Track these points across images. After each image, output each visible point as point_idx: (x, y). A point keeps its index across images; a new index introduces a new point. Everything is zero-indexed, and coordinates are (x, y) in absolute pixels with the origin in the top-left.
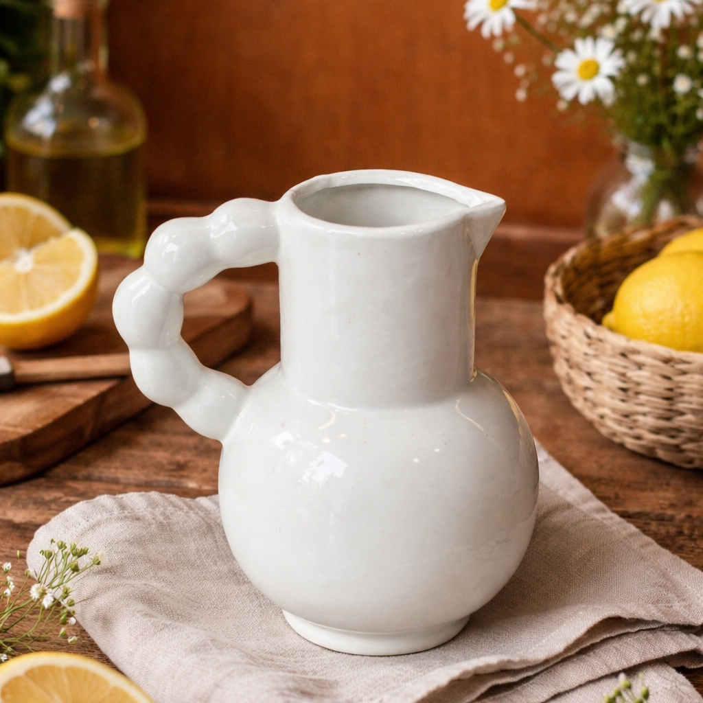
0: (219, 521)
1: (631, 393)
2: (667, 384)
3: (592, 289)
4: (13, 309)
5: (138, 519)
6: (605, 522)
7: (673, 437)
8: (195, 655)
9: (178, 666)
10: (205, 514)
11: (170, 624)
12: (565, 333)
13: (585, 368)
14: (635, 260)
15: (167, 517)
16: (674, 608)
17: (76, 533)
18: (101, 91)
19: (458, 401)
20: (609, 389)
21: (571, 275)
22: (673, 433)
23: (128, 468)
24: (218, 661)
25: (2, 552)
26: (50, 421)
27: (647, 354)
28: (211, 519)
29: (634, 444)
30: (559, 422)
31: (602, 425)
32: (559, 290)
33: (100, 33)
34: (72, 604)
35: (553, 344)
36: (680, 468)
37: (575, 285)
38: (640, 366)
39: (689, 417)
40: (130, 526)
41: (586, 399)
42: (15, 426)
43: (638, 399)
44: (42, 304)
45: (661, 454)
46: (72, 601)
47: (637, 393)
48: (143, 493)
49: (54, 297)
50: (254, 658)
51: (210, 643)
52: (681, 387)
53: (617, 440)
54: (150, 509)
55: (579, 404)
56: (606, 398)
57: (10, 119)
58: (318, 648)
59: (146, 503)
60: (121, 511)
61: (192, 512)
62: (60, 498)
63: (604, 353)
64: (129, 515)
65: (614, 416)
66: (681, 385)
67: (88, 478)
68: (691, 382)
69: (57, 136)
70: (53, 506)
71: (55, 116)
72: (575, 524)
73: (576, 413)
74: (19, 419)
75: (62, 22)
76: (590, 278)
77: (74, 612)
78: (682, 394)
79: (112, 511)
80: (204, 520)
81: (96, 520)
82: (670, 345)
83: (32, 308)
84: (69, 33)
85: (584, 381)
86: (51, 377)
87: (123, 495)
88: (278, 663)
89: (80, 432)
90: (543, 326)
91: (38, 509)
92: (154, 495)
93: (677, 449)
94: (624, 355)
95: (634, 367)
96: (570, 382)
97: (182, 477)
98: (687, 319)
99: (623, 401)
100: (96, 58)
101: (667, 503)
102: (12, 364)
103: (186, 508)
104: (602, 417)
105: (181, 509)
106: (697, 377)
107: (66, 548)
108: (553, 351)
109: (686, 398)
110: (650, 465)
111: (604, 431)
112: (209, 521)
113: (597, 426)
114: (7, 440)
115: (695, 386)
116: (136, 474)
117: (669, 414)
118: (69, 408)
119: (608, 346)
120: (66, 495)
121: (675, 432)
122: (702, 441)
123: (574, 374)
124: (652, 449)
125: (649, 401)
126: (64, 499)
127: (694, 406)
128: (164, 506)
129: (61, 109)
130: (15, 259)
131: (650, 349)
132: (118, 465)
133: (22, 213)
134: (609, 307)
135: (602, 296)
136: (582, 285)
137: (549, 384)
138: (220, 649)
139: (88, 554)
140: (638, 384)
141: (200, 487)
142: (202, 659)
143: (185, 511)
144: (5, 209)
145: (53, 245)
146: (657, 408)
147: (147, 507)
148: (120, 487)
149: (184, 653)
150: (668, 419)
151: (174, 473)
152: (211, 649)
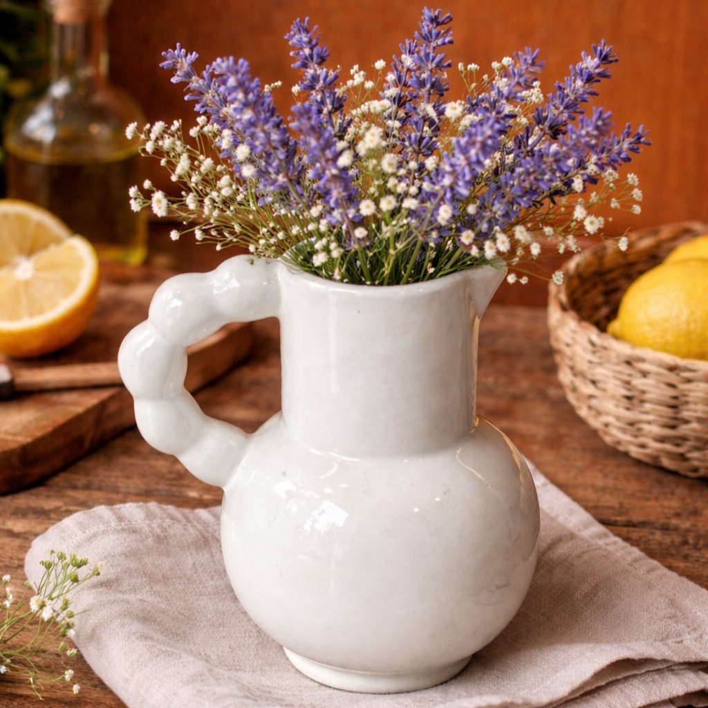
0: (216, 534)
1: (635, 401)
2: (672, 392)
3: (596, 296)
4: (13, 316)
5: (134, 531)
6: (608, 548)
7: (678, 445)
8: (191, 686)
9: (174, 696)
10: (204, 527)
11: (166, 650)
12: (569, 340)
13: (589, 376)
14: (640, 267)
15: (165, 530)
16: (685, 642)
17: (72, 545)
18: (101, 97)
19: (458, 452)
20: (613, 397)
21: (576, 282)
22: (679, 441)
23: (128, 477)
24: (215, 694)
25: (2, 561)
26: (50, 429)
27: (652, 362)
28: (208, 532)
29: (639, 453)
30: (563, 430)
31: (606, 433)
32: (563, 297)
33: (100, 38)
34: (71, 616)
35: (557, 351)
36: (686, 477)
37: (579, 293)
38: (645, 374)
39: (695, 425)
40: (127, 539)
41: (590, 408)
42: (15, 435)
43: (642, 407)
44: (41, 311)
45: (666, 462)
46: (72, 613)
47: (642, 401)
48: (141, 504)
49: (54, 305)
50: (251, 690)
51: (206, 673)
52: (685, 396)
53: (621, 448)
54: (147, 522)
55: (583, 412)
56: (609, 406)
57: (10, 125)
58: (316, 684)
59: (145, 514)
60: (119, 523)
61: (189, 525)
62: (60, 507)
63: (608, 361)
64: (126, 527)
65: (618, 424)
66: (686, 393)
67: (88, 487)
68: (697, 391)
69: (57, 141)
70: (52, 515)
71: (56, 122)
72: (579, 556)
73: (581, 421)
74: (19, 427)
75: (62, 27)
76: (595, 285)
77: (73, 624)
78: (687, 403)
79: (109, 522)
80: (201, 534)
81: (92, 531)
82: (676, 353)
83: (31, 315)
84: (69, 37)
85: (588, 389)
86: (51, 385)
87: (121, 505)
88: (276, 696)
89: (80, 440)
90: (547, 334)
91: (37, 518)
92: (153, 505)
93: (682, 458)
94: (628, 363)
95: (639, 375)
96: (574, 390)
97: (183, 486)
98: (692, 326)
99: (628, 409)
100: (97, 64)
101: (672, 512)
102: (12, 371)
103: (184, 521)
104: (607, 425)
105: (179, 521)
106: (702, 385)
107: (65, 558)
108: (558, 358)
109: (692, 406)
110: (655, 474)
111: (608, 440)
112: (207, 535)
113: (601, 434)
114: (7, 448)
115: (701, 395)
116: (136, 483)
117: (674, 422)
118: (69, 416)
119: (613, 354)
120: (66, 504)
121: (680, 440)
122: (707, 449)
123: (578, 382)
124: (656, 458)
125: (654, 410)
126: (64, 509)
127: (700, 414)
128: (161, 518)
129: (61, 115)
130: (15, 266)
131: (654, 357)
132: (119, 474)
133: (21, 219)
134: (613, 314)
135: (606, 303)
136: (586, 292)
137: (553, 392)
138: (217, 679)
139: (87, 565)
140: (643, 392)
141: (201, 496)
142: (199, 691)
143: (183, 523)
144: (6, 216)
145: (53, 253)
146: (661, 416)
147: (145, 520)
148: (120, 496)
149: (180, 684)
150: (673, 427)
151: (175, 482)
152: (208, 679)
